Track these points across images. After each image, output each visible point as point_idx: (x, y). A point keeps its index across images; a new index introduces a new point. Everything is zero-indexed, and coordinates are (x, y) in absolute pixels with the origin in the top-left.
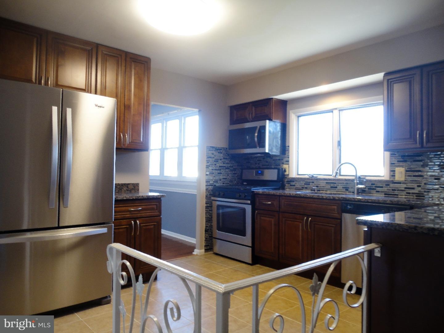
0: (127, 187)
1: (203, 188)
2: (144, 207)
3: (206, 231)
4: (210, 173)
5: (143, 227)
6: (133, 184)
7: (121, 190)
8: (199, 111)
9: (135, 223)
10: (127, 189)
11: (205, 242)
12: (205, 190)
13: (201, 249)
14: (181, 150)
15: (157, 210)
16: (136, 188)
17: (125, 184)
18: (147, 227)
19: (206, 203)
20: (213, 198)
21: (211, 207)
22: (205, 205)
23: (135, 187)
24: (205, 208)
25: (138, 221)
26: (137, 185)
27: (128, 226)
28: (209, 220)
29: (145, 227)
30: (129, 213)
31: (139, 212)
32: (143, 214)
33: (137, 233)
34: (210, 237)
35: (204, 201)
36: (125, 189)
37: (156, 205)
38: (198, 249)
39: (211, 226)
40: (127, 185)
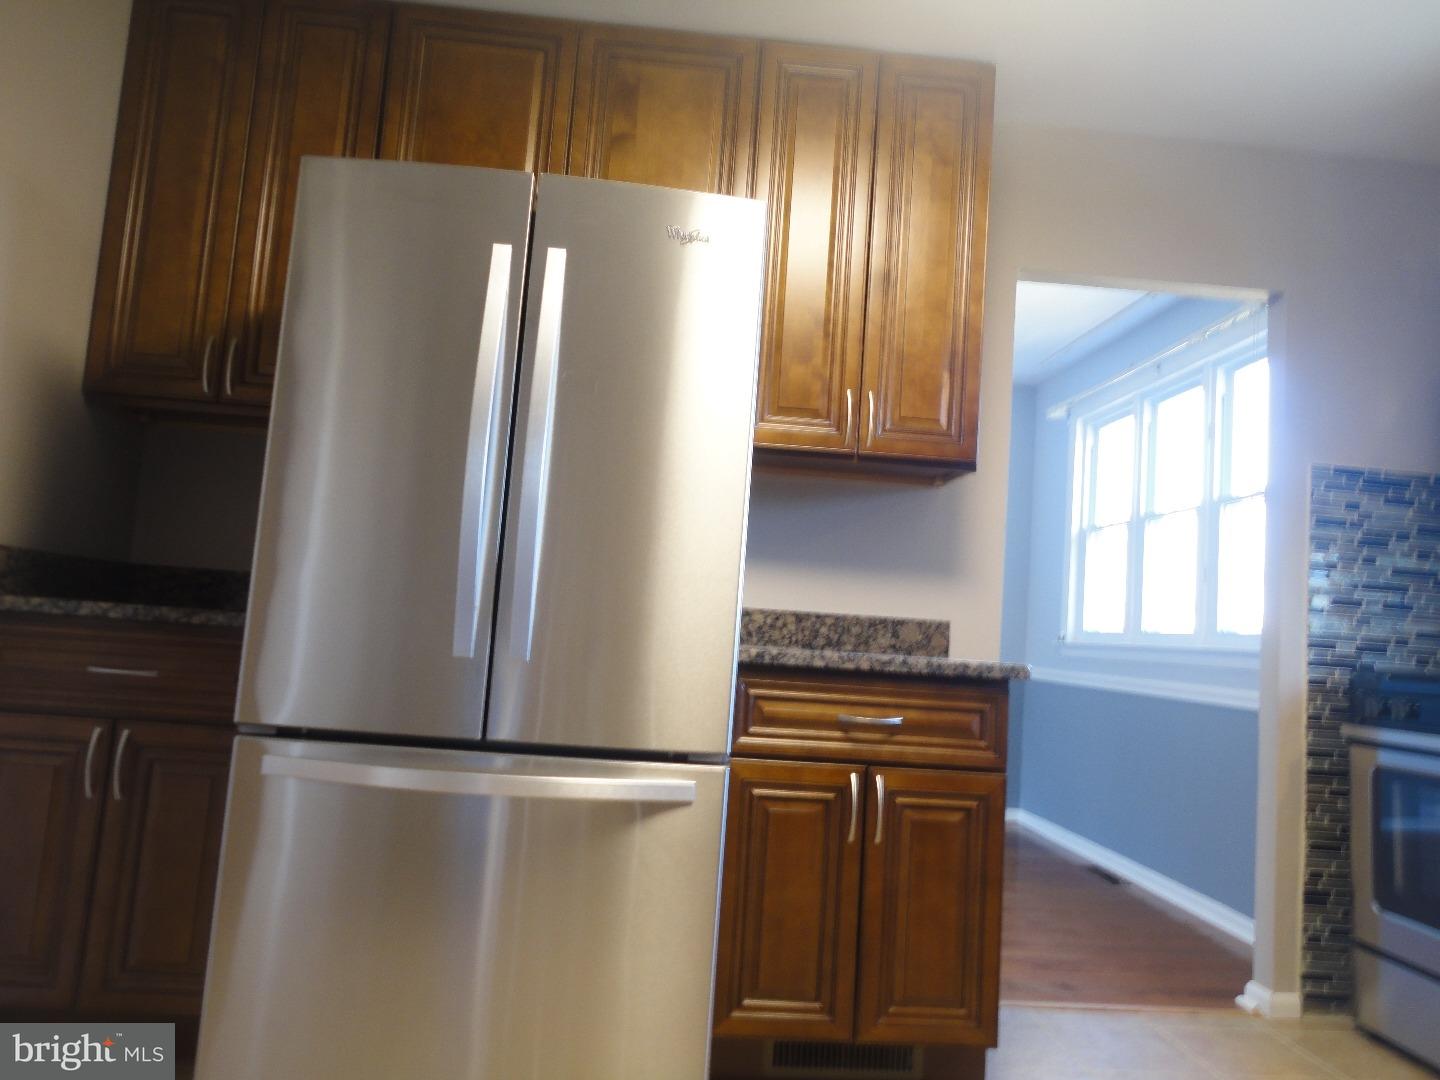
0: (895, 635)
1: (1297, 673)
2: (913, 715)
3: (1313, 899)
4: (1335, 602)
5: (908, 813)
6: (920, 624)
7: (866, 643)
8: (1274, 299)
9: (867, 785)
10: (893, 641)
11: (1304, 957)
12: (1304, 687)
13: (1278, 986)
14: (1210, 517)
15: (981, 738)
16: (936, 641)
17: (884, 622)
18: (931, 816)
19: (1310, 754)
20: (1347, 730)
21: (1344, 774)
22: (1305, 764)
23: (929, 638)
24: (1303, 777)
25: (879, 780)
26: (942, 629)
27: (830, 795)
28: (1328, 844)
29: (916, 816)
30: (837, 734)
31: (892, 734)
32: (910, 748)
33: (874, 835)
34: (1333, 932)
35: (1302, 740)
36: (885, 640)
37: (981, 712)
38: (1265, 984)
39: (1344, 878)
40: (895, 626)
